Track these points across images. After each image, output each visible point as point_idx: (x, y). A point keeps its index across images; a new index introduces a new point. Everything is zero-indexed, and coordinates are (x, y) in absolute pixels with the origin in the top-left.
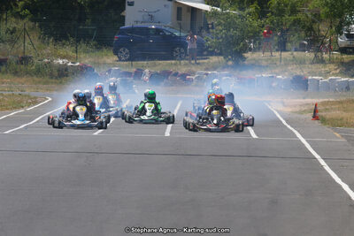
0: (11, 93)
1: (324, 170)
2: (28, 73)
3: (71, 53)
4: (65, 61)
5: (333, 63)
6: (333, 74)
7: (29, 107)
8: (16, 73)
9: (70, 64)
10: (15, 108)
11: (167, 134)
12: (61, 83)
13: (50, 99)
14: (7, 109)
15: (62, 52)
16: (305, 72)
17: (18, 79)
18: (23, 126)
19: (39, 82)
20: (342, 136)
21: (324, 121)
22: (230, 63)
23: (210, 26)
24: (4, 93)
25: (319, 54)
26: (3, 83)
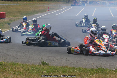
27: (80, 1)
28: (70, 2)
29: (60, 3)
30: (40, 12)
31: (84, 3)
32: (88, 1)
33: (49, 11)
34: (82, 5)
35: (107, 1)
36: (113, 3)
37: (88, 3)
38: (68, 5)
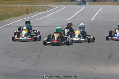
0: (43, 6)
7: (48, 10)
10: (43, 11)
11: (92, 19)
12: (61, 2)
13: (56, 8)
14: (40, 12)
17: (46, 1)
18: (43, 17)
19: (54, 2)
24: (41, 6)
26: (41, 2)
29: (48, 1)
30: (13, 16)
33: (27, 14)
34: (82, 3)
38: (59, 4)
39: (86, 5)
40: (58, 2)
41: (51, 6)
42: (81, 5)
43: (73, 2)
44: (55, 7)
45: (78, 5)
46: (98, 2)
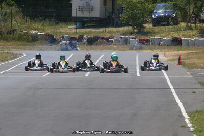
0: (2, 51)
1: (172, 95)
2: (14, 39)
3: (40, 27)
4: (36, 31)
5: (198, 29)
6: (197, 36)
7: (11, 59)
8: (6, 40)
9: (39, 33)
10: (2, 61)
11: (87, 75)
12: (34, 45)
13: (25, 55)
15: (35, 26)
16: (181, 35)
17: (8, 43)
18: (2, 72)
19: (21, 45)
20: (191, 74)
21: (184, 65)
22: (136, 30)
23: (124, 8)
25: (189, 24)
27: (63, 37)
28: (37, 40)
29: (11, 43)
31: (74, 42)
32: (85, 36)
34: (69, 48)
35: (133, 36)
36: (148, 41)
37: (85, 41)
38: (30, 50)
39: (77, 50)
40: (29, 45)
41: (15, 52)
42: (67, 50)
43: (54, 46)
44: (22, 55)
45: (62, 50)
46: (97, 45)
